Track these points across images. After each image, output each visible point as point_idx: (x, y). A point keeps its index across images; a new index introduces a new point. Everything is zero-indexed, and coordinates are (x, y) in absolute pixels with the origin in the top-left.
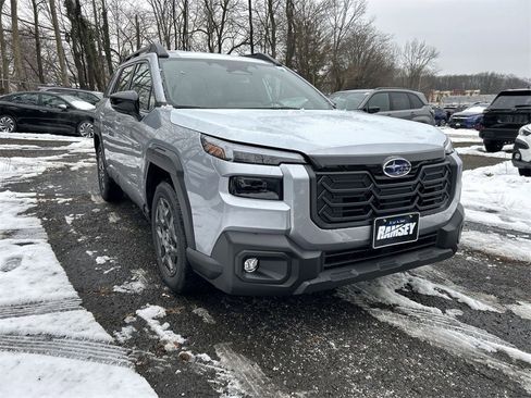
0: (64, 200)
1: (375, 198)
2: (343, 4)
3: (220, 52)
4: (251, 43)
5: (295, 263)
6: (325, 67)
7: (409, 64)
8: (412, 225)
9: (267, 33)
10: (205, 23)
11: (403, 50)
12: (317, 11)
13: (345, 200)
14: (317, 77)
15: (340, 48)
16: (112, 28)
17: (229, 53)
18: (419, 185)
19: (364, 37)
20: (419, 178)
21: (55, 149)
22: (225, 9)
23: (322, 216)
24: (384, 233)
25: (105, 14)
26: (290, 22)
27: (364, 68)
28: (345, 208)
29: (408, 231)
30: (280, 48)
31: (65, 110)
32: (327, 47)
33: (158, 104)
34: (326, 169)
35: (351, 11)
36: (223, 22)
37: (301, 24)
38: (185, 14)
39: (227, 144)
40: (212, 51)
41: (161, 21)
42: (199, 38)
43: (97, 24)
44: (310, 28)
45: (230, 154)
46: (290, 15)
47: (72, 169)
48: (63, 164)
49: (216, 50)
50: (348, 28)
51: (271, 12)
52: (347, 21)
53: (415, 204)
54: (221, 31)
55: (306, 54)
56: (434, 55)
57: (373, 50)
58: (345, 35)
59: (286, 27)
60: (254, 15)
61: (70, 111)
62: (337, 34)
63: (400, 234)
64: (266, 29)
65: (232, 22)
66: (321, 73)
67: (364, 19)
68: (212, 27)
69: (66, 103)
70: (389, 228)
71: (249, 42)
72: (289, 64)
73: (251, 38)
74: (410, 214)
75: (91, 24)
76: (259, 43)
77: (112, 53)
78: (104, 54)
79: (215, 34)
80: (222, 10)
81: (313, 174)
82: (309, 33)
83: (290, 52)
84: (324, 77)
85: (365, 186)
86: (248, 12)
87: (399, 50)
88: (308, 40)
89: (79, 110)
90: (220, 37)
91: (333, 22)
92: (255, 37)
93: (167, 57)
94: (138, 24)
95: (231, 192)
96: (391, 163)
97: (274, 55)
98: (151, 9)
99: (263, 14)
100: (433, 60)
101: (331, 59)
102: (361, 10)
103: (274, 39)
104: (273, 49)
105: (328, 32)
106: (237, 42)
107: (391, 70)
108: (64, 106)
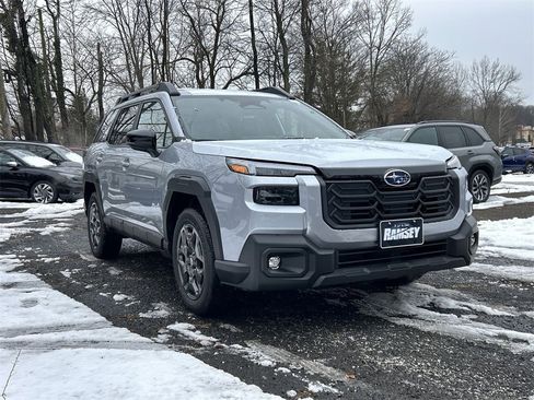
0: (51, 259)
1: (379, 204)
2: (379, 15)
3: (212, 87)
4: (256, 74)
5: (312, 257)
6: (360, 101)
7: (479, 91)
8: (417, 230)
9: (277, 59)
10: (191, 49)
11: (470, 72)
12: (344, 26)
13: (352, 205)
14: (349, 114)
15: (379, 74)
16: (67, 61)
17: (225, 88)
18: (420, 194)
19: (414, 57)
20: (419, 188)
21: (7, 216)
22: (218, 30)
23: (333, 218)
24: (390, 234)
25: (57, 44)
26: (307, 43)
27: (415, 100)
28: (352, 211)
29: (414, 234)
30: (296, 77)
31: (14, 168)
32: (361, 73)
33: (176, 139)
34: (334, 178)
35: (391, 23)
36: (216, 47)
37: (321, 44)
38: (164, 38)
39: (250, 162)
40: (201, 85)
41: (130, 49)
42: (183, 69)
43: (46, 57)
44: (335, 50)
45: (252, 171)
46: (306, 32)
47: (42, 234)
48: (29, 230)
49: (208, 83)
50: (388, 46)
51: (281, 32)
52: (387, 37)
53: (418, 210)
54: (214, 58)
55: (332, 84)
56: (513, 78)
57: (426, 73)
58: (384, 55)
59: (303, 50)
60: (258, 36)
61: (22, 170)
62: (374, 55)
63: (406, 237)
64: (276, 54)
65: (228, 46)
66: (355, 108)
67: (410, 34)
68: (201, 53)
69: (17, 159)
70: (394, 231)
71: (253, 71)
72: (308, 98)
73: (255, 66)
74: (414, 219)
75: (39, 59)
76: (266, 72)
77: (66, 94)
78: (54, 95)
79: (205, 63)
80: (213, 31)
81: (323, 183)
82: (334, 56)
83: (309, 82)
84: (359, 113)
85: (369, 193)
86: (249, 33)
87: (464, 72)
88: (333, 66)
89: (34, 168)
90: (212, 66)
91: (368, 40)
92: (260, 65)
93: (178, 95)
94: (100, 54)
95: (255, 201)
96: (391, 174)
97: (287, 87)
98: (117, 34)
99: (270, 34)
100: (513, 84)
101: (367, 88)
102: (405, 22)
103: (286, 66)
104: (286, 80)
105: (362, 52)
106: (236, 72)
107: (456, 99)
108: (14, 163)
